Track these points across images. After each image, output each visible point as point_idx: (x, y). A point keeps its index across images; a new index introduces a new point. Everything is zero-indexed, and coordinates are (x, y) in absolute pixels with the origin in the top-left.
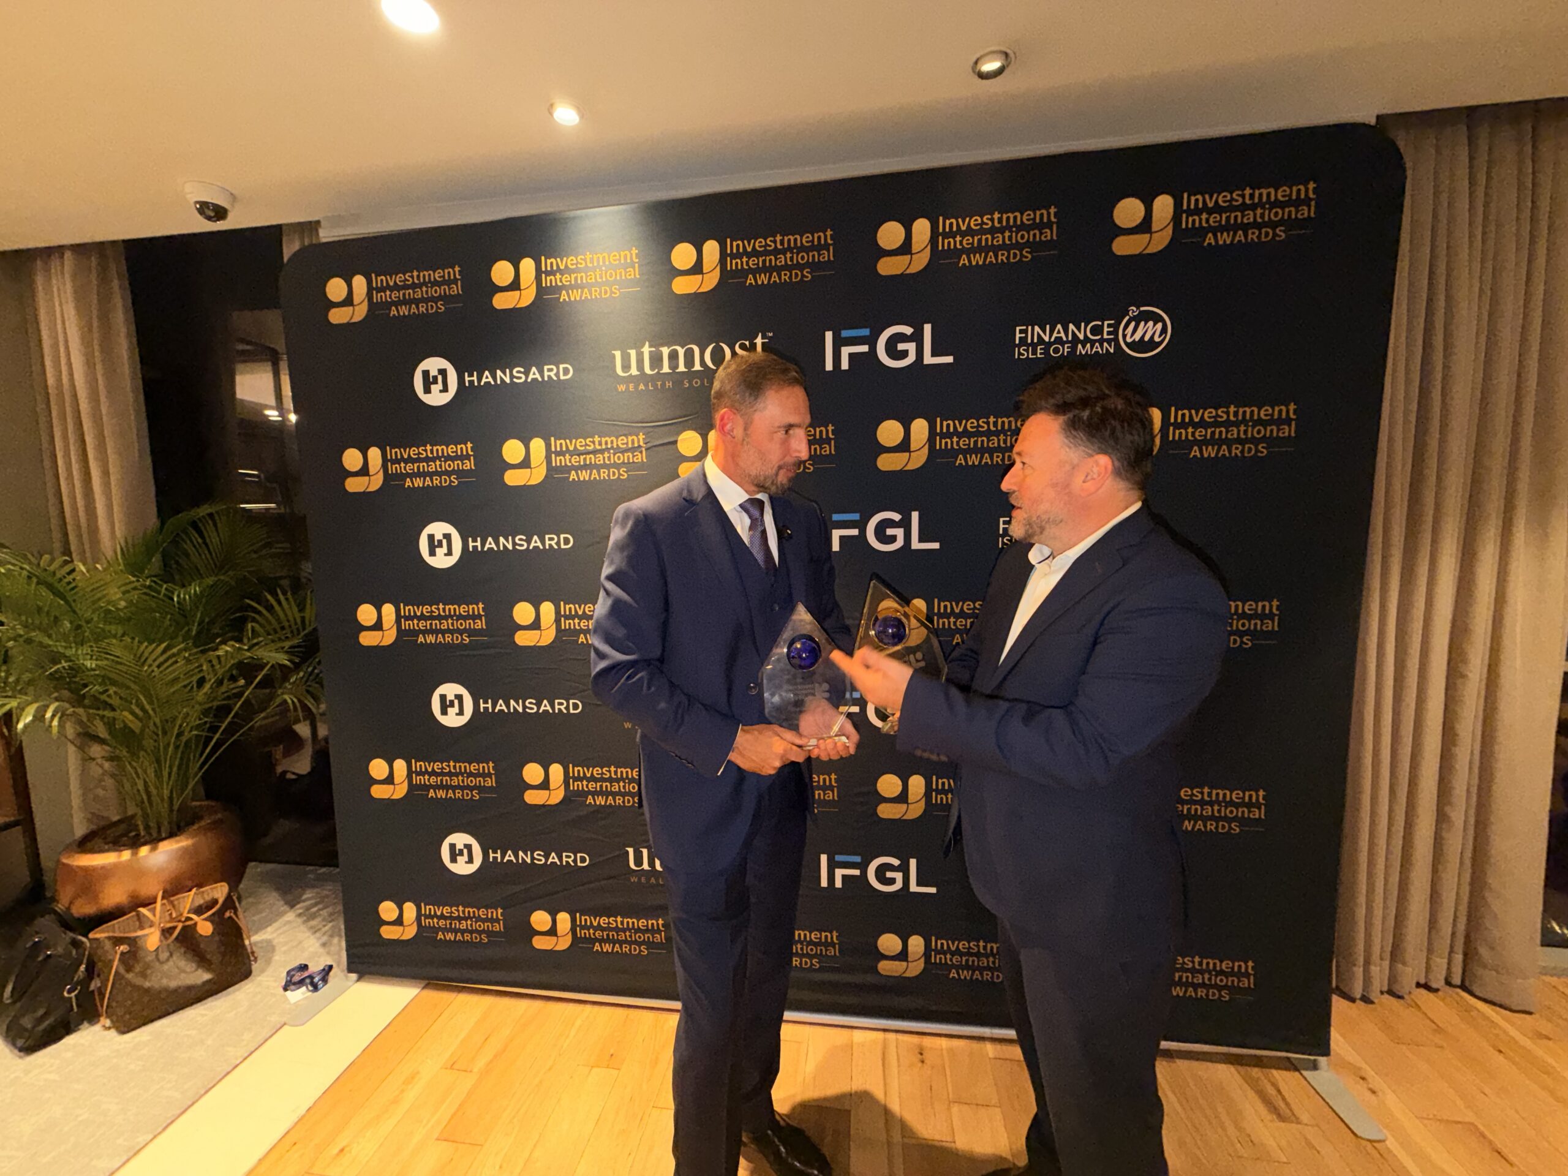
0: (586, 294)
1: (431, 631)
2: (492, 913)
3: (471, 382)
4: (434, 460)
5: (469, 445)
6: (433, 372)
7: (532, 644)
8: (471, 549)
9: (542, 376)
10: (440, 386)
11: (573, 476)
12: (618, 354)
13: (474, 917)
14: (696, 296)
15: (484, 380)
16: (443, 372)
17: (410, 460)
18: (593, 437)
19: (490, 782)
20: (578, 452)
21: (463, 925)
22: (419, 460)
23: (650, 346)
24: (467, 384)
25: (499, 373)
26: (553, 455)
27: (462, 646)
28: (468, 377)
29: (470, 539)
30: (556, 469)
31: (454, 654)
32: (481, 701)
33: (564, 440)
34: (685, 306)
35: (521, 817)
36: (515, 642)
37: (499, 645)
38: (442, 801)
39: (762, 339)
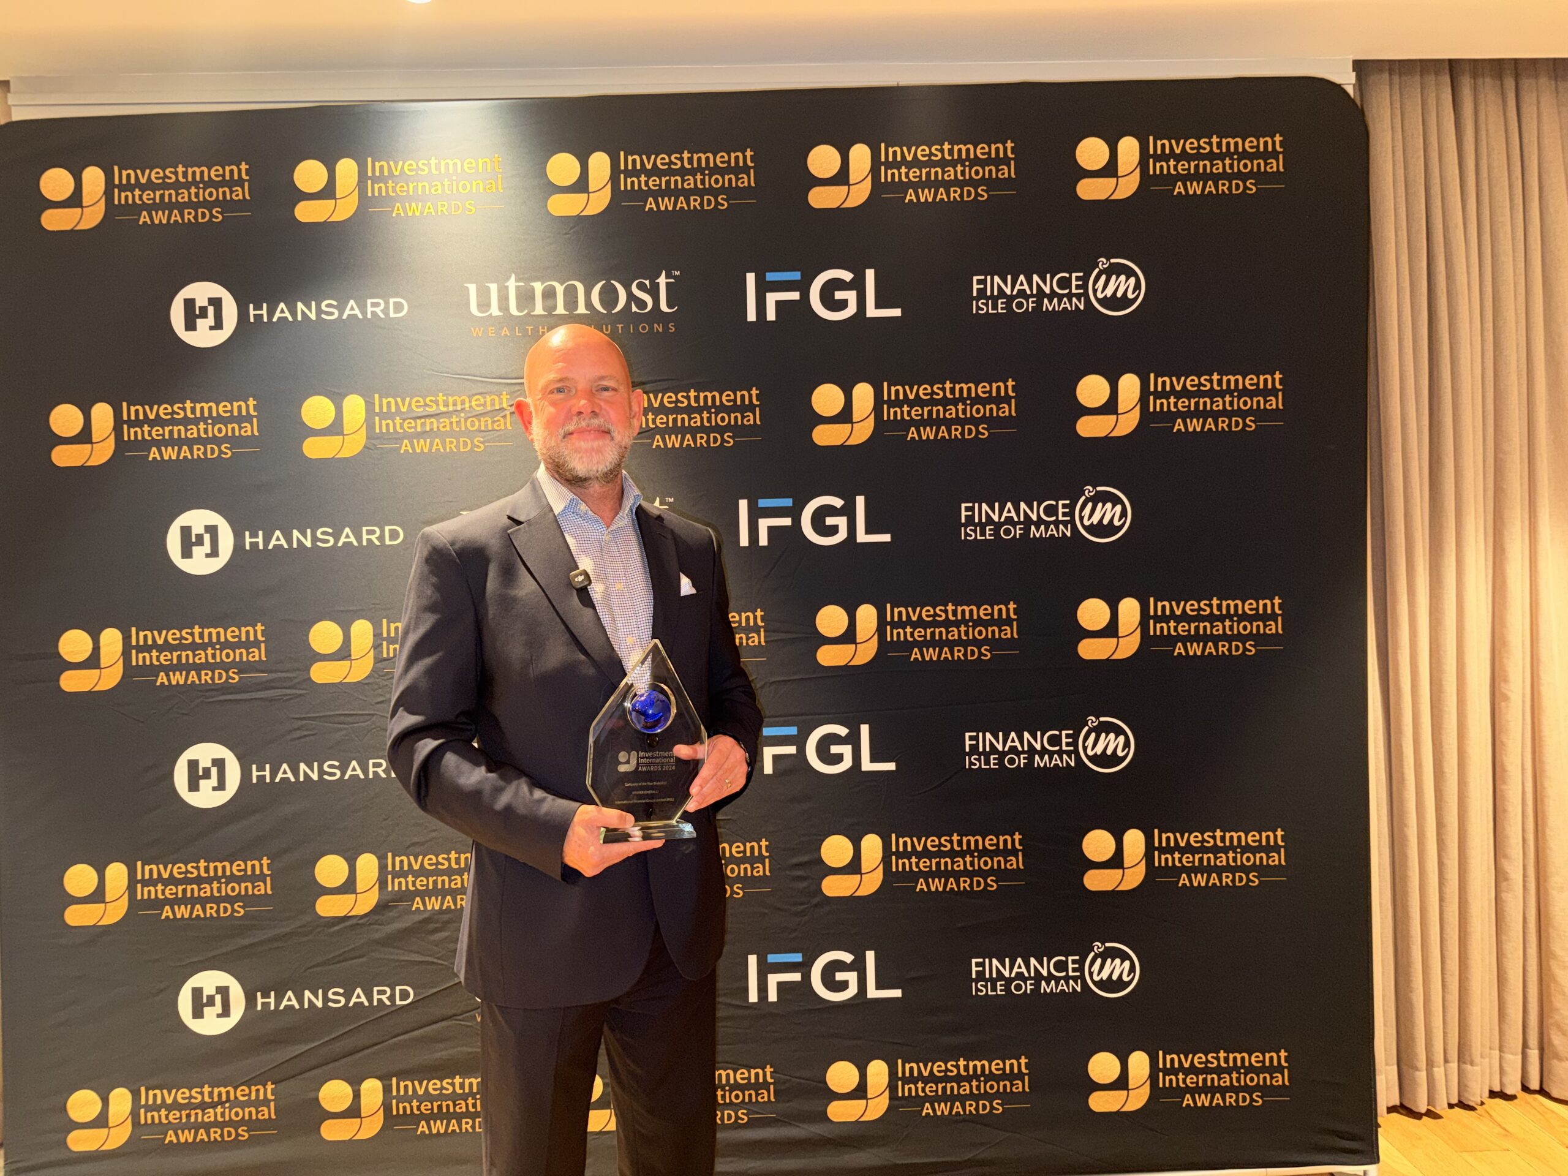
0: (429, 208)
1: (179, 667)
2: (258, 1091)
3: (258, 317)
4: (196, 422)
5: (252, 402)
6: (201, 302)
7: (337, 681)
8: (248, 548)
9: (364, 313)
10: (211, 320)
11: (406, 446)
12: (472, 288)
13: (228, 1100)
14: (580, 219)
15: (278, 315)
16: (216, 303)
17: (158, 422)
18: (436, 395)
19: (264, 888)
20: (415, 415)
21: (210, 1115)
22: (173, 422)
23: (517, 281)
24: (252, 320)
25: (300, 305)
26: (377, 419)
27: (227, 688)
28: (254, 310)
29: (247, 533)
30: (381, 437)
31: (215, 699)
32: (254, 767)
33: (394, 397)
34: (565, 232)
35: (310, 937)
36: (310, 679)
37: (285, 684)
38: (185, 922)
39: (666, 278)
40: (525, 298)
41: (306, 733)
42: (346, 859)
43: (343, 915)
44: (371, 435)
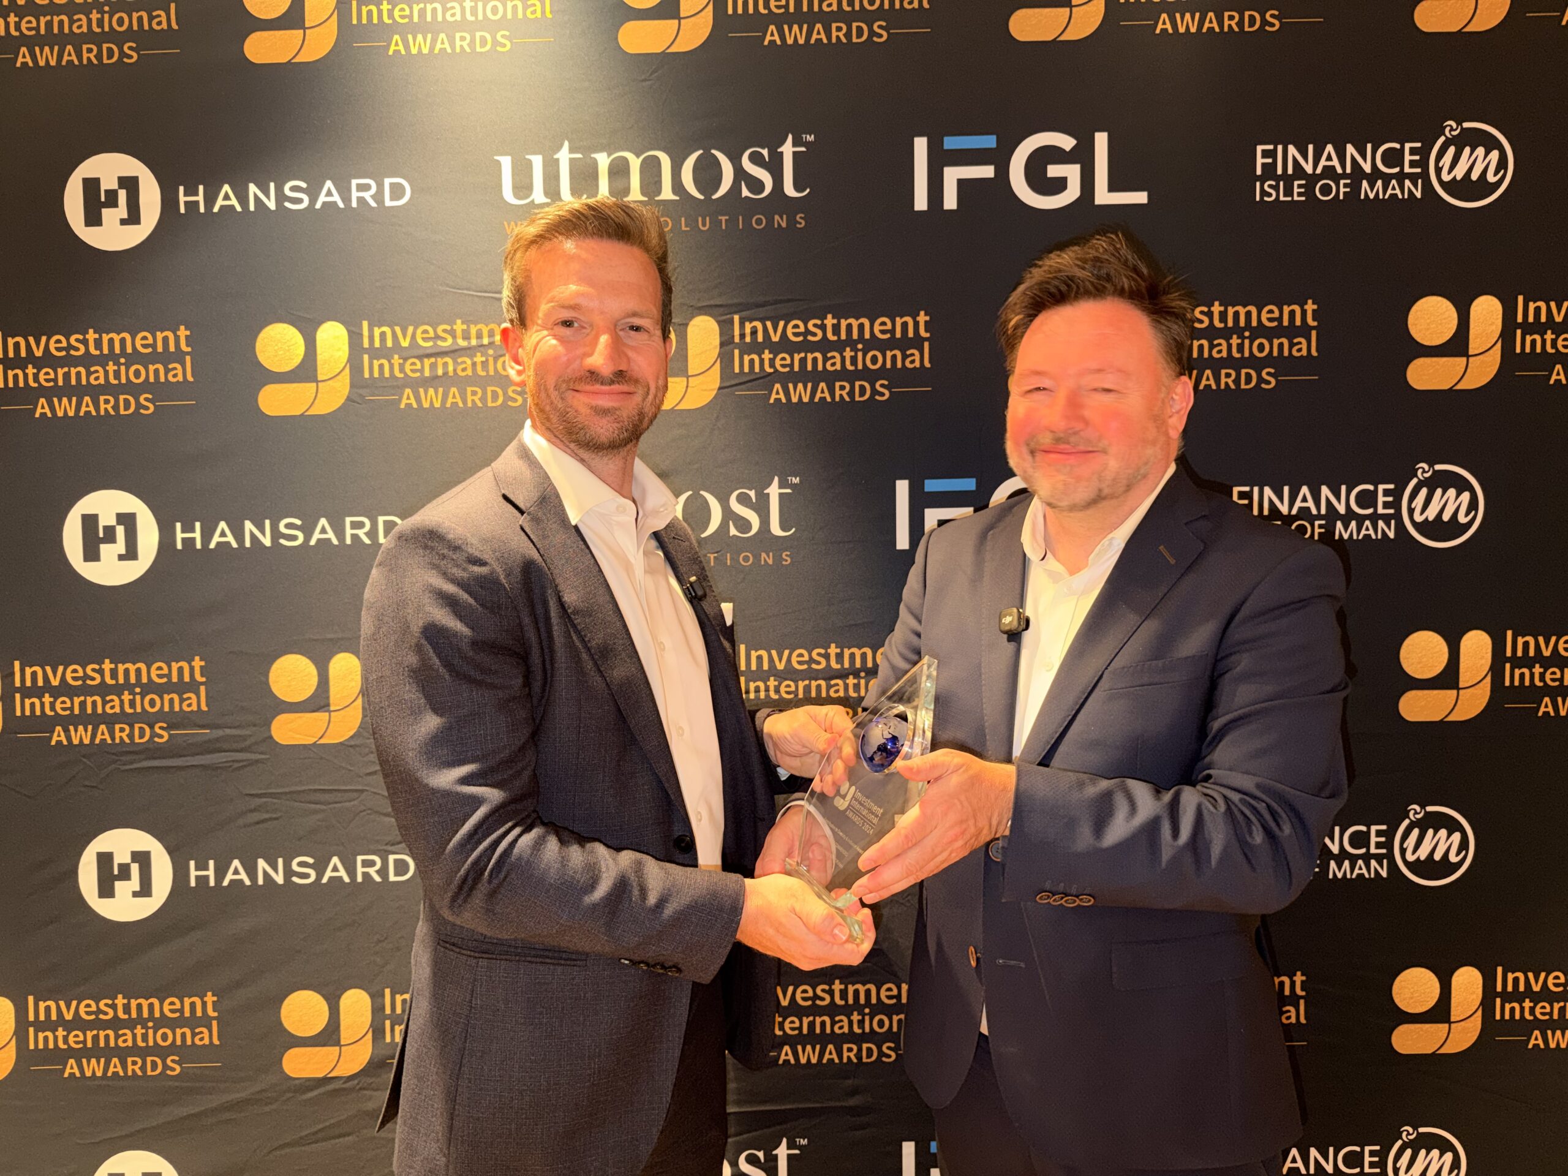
0: (443, 43)
1: (83, 719)
3: (192, 206)
4: (102, 361)
5: (183, 332)
6: (109, 183)
7: (310, 741)
8: (179, 546)
9: (346, 198)
10: (122, 211)
11: (407, 399)
12: (506, 162)
14: (665, 58)
15: (220, 202)
16: (130, 184)
17: (48, 360)
18: (452, 323)
19: (209, 1036)
20: (421, 352)
22: (69, 361)
23: (571, 151)
24: (182, 210)
25: (253, 188)
26: (366, 357)
27: (152, 751)
28: (185, 195)
29: (178, 525)
30: (373, 385)
31: (135, 766)
32: (192, 863)
33: (391, 327)
34: (643, 77)
35: (274, 1107)
36: (271, 737)
37: (235, 746)
38: (96, 1082)
39: (794, 145)
40: (585, 177)
41: (267, 816)
42: (326, 998)
43: (321, 1075)
44: (357, 381)
